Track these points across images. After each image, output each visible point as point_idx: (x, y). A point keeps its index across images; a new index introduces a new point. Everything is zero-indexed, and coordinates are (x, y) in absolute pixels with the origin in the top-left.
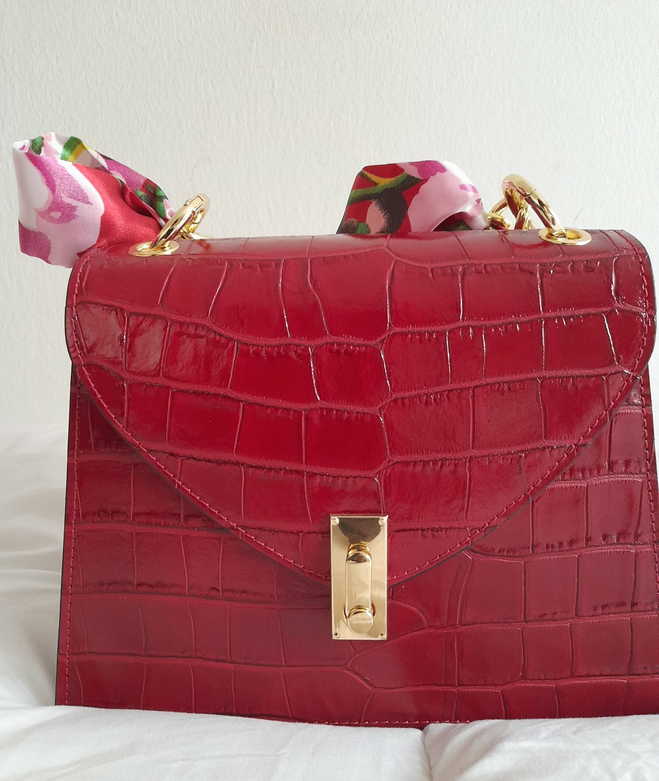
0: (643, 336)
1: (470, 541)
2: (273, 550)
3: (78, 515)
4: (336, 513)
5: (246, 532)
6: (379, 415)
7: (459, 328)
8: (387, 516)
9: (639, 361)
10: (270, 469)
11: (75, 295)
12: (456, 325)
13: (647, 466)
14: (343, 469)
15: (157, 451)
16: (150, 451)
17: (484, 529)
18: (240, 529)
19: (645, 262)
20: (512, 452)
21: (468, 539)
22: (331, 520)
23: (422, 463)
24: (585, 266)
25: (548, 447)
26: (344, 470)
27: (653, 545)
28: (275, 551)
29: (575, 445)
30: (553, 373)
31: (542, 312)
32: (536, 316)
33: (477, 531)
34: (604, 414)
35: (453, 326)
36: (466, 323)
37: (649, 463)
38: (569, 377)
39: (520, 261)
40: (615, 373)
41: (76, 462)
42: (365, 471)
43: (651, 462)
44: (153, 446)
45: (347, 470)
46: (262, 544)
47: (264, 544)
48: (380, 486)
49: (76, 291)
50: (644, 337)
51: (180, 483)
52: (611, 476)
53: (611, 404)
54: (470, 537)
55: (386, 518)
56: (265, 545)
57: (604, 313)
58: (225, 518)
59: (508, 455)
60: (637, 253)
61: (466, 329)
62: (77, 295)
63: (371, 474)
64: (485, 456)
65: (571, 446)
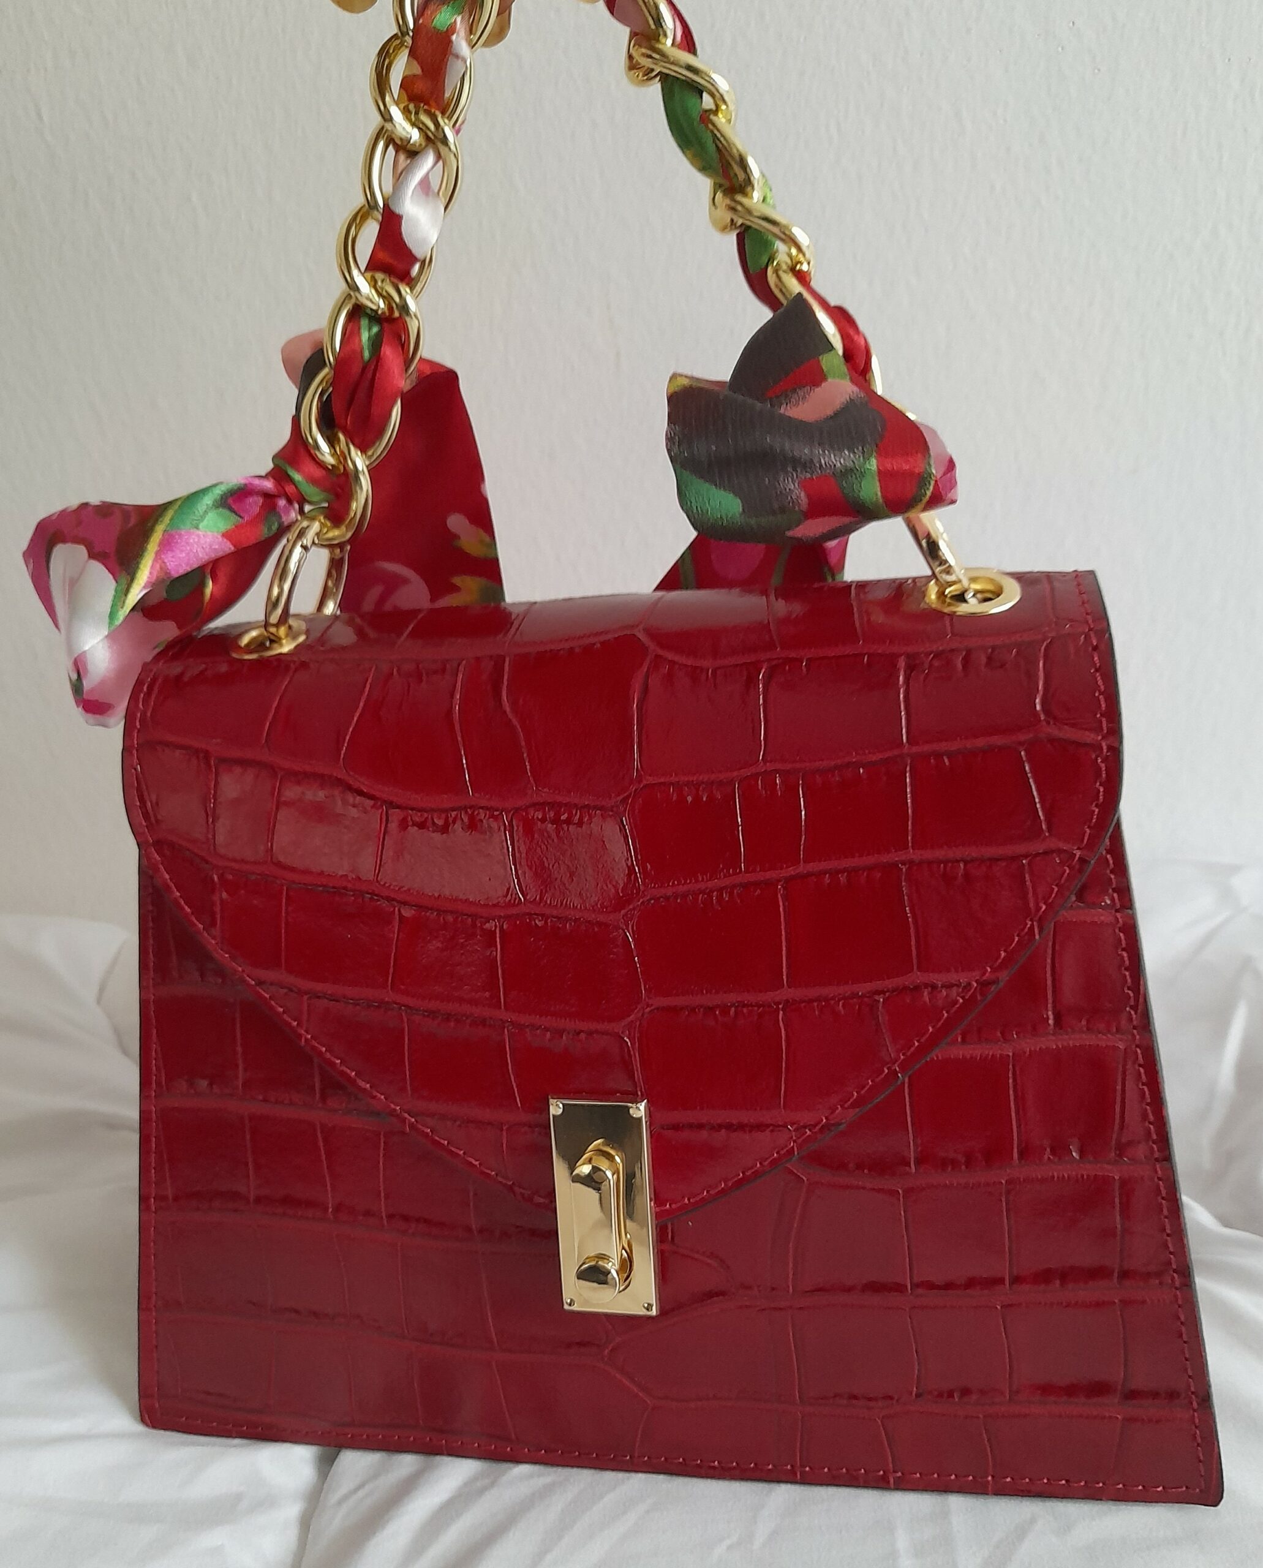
0: (1098, 784)
1: (796, 1149)
2: (462, 1152)
3: (159, 1084)
4: (561, 1094)
5: (416, 1121)
6: (625, 927)
7: (757, 775)
8: (646, 1101)
9: (1090, 830)
10: (448, 1018)
11: (136, 731)
12: (753, 770)
13: (1131, 1019)
14: (568, 1019)
15: (272, 984)
16: (260, 983)
17: (818, 1128)
18: (406, 1115)
19: (1102, 647)
20: (860, 994)
21: (792, 1144)
22: (551, 1107)
23: (702, 1010)
24: (990, 659)
25: (926, 986)
26: (570, 1021)
27: (1155, 1165)
28: (464, 1153)
29: (976, 981)
30: (928, 854)
31: (907, 744)
32: (896, 752)
33: (807, 1130)
34: (1029, 926)
35: (746, 772)
36: (770, 767)
37: (1136, 1014)
38: (958, 861)
39: (871, 651)
40: (1045, 853)
41: (153, 997)
42: (606, 1023)
43: (1139, 1011)
44: (262, 974)
45: (575, 1022)
46: (442, 1141)
47: (446, 1142)
48: (633, 1050)
49: (138, 724)
50: (1100, 785)
51: (309, 1036)
52: (1060, 1037)
53: (1041, 908)
54: (795, 1141)
55: (642, 1106)
56: (448, 1143)
57: (1021, 744)
58: (382, 1097)
59: (852, 998)
60: (1090, 630)
61: (769, 776)
62: (139, 731)
63: (617, 1027)
64: (811, 1001)
65: (969, 984)
